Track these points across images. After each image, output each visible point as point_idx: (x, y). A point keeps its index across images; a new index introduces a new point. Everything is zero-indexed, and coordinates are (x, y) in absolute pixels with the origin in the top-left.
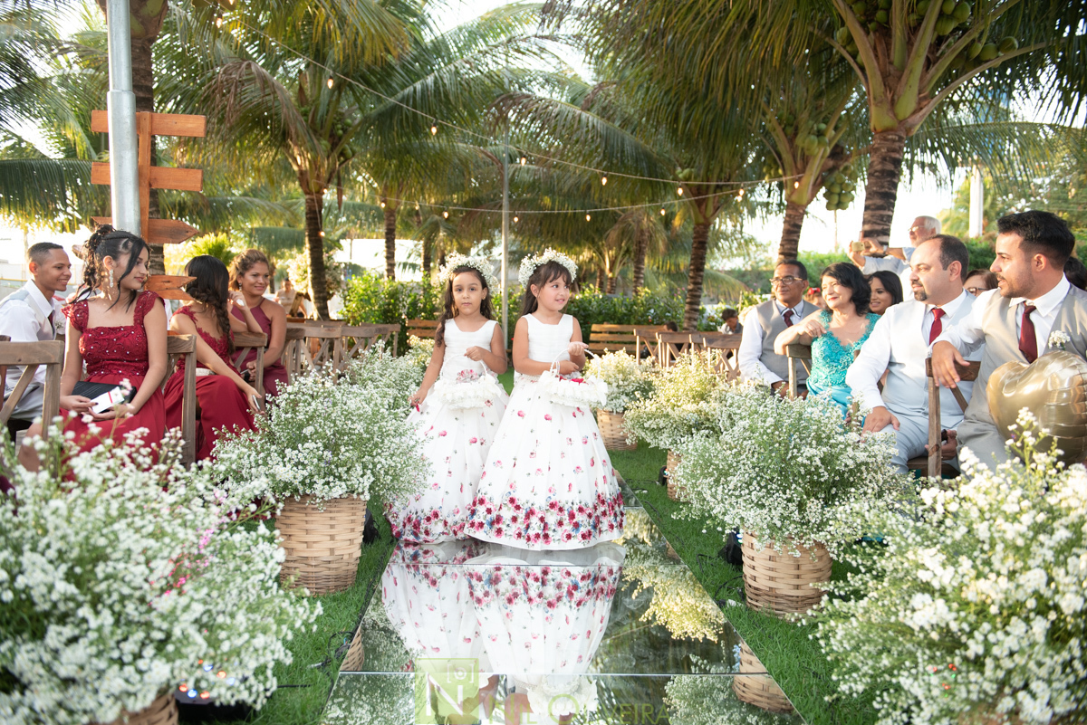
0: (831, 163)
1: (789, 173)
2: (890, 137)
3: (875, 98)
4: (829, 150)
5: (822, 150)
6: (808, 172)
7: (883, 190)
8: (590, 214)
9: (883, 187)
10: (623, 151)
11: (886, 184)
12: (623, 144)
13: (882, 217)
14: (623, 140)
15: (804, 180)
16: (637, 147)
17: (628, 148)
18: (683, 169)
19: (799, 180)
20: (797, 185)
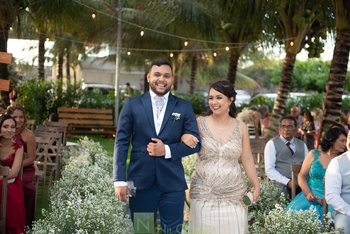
0: (312, 31)
1: (287, 36)
2: (346, 34)
3: (338, 13)
4: (311, 25)
5: (307, 25)
6: (298, 36)
7: (341, 63)
8: (173, 53)
9: (340, 61)
10: (191, 13)
11: (342, 60)
12: (191, 9)
13: (339, 77)
14: (191, 5)
15: (296, 41)
16: (199, 10)
17: (195, 12)
18: (225, 23)
19: (293, 41)
20: (292, 44)
